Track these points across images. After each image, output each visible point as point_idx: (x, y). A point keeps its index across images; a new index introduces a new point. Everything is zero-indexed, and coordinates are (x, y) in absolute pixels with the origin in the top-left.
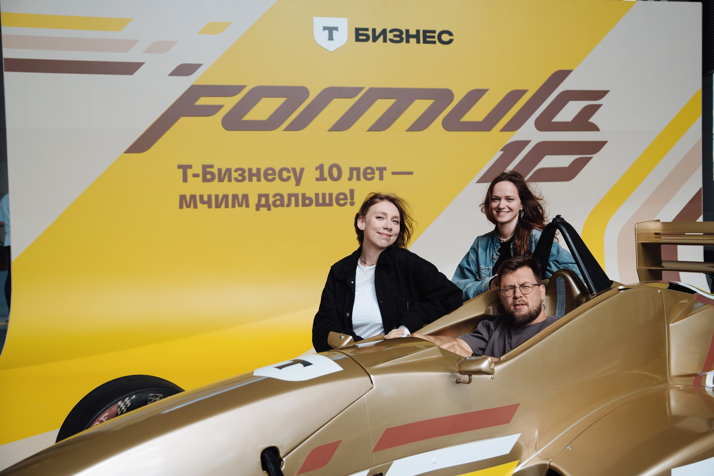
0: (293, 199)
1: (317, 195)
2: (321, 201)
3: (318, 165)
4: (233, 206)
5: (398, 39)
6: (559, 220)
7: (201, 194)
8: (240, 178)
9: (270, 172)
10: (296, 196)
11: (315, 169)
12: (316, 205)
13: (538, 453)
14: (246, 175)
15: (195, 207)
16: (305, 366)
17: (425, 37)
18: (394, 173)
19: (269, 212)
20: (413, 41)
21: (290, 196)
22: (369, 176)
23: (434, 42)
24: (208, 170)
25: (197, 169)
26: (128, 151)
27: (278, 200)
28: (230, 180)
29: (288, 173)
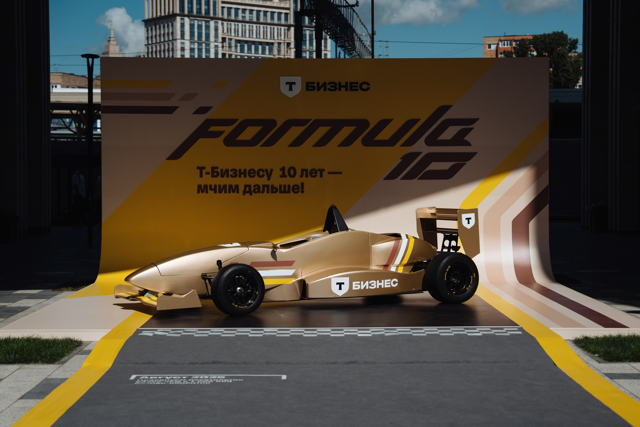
0: (266, 188)
1: (280, 186)
2: (283, 190)
3: (281, 167)
4: (229, 192)
5: (333, 88)
7: (210, 184)
8: (234, 175)
9: (252, 171)
10: (267, 186)
11: (279, 171)
12: (280, 193)
13: (301, 276)
14: (238, 173)
15: (207, 192)
17: (351, 87)
18: (329, 173)
19: (251, 196)
20: (343, 89)
21: (264, 186)
22: (313, 175)
23: (357, 90)
24: (215, 170)
25: (209, 169)
26: (168, 159)
27: (256, 189)
28: (228, 177)
29: (263, 172)
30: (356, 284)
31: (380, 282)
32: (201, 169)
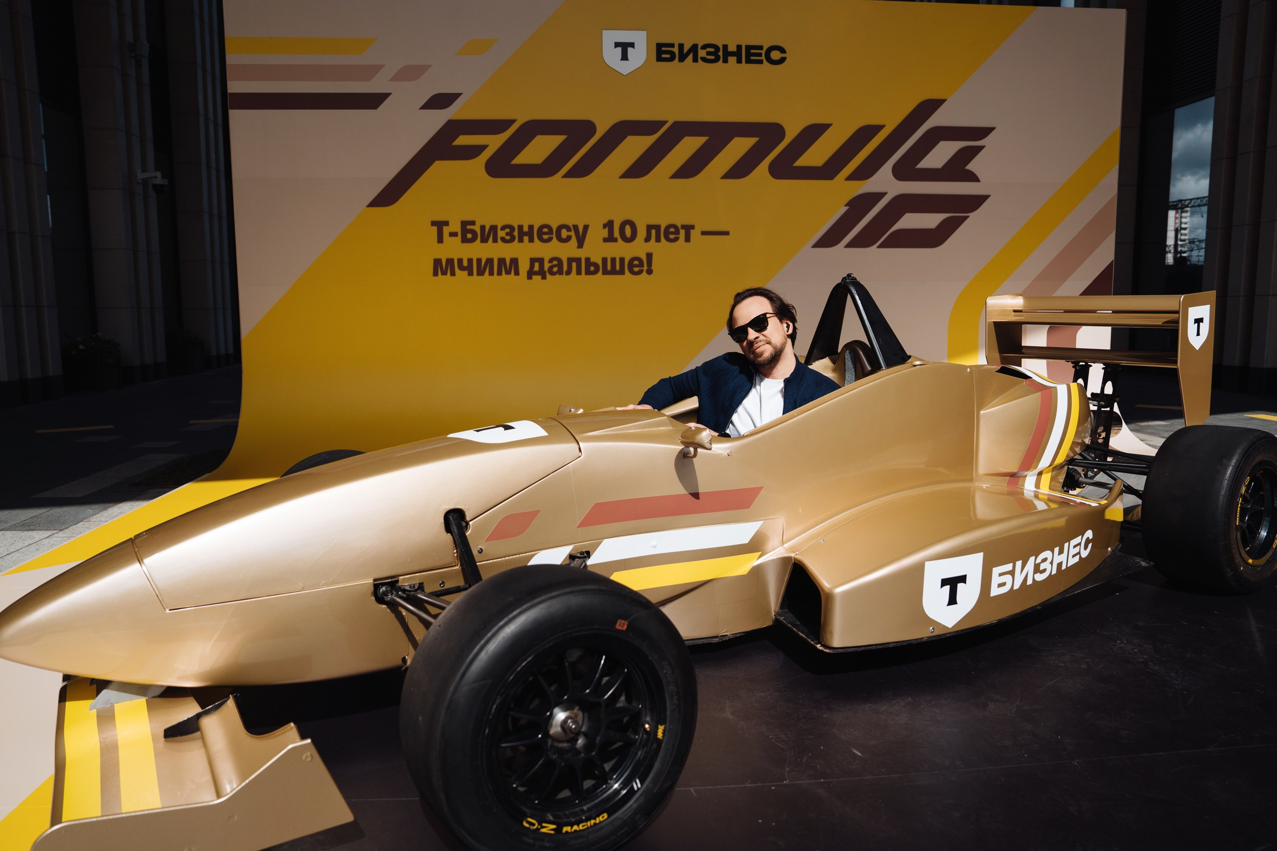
0: (574, 265)
1: (604, 260)
2: (609, 268)
3: (606, 221)
4: (500, 273)
5: (713, 57)
6: (849, 279)
7: (460, 257)
8: (508, 238)
9: (545, 230)
10: (578, 261)
11: (602, 228)
12: (604, 273)
13: (785, 546)
14: (516, 233)
15: (453, 274)
16: (505, 430)
17: (748, 55)
18: (704, 233)
19: (544, 281)
20: (732, 60)
21: (570, 260)
22: (672, 237)
23: (761, 62)
24: (469, 227)
25: (455, 227)
26: (373, 204)
27: (554, 266)
28: (495, 241)
29: (568, 231)
30: (1001, 575)
31: (1061, 552)
32: (440, 225)
